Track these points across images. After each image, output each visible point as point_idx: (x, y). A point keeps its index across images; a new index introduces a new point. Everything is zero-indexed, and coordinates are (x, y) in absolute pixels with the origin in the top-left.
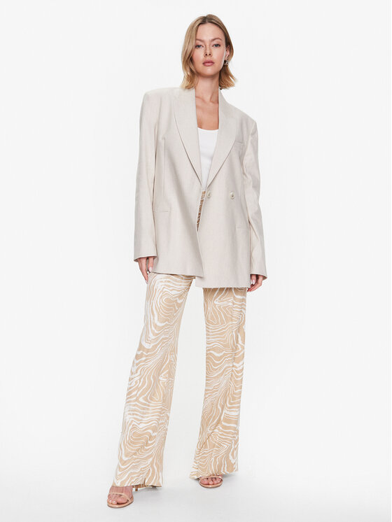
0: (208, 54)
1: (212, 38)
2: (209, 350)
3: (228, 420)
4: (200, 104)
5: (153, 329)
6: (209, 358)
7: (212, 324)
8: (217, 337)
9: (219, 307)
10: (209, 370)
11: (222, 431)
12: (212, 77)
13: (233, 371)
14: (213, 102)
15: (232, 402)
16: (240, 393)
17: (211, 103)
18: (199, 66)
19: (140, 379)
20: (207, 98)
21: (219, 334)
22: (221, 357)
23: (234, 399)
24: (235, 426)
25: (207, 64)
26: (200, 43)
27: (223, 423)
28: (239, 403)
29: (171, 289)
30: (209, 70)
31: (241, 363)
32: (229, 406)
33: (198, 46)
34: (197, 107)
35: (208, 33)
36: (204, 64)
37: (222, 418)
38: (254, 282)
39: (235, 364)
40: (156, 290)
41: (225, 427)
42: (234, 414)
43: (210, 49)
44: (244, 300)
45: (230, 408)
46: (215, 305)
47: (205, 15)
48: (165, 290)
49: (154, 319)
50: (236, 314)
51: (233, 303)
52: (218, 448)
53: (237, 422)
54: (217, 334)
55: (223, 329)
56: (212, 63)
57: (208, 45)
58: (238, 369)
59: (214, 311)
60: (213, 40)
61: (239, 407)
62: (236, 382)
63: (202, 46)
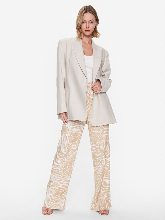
2: (94, 153)
3: (105, 184)
4: (84, 45)
5: (67, 146)
6: (94, 157)
7: (94, 141)
8: (97, 147)
9: (97, 133)
10: (94, 162)
11: (104, 189)
13: (105, 162)
14: (90, 44)
15: (106, 176)
16: (110, 172)
17: (89, 45)
19: (62, 166)
20: (87, 42)
21: (98, 146)
22: (99, 156)
23: (107, 174)
24: (109, 186)
27: (103, 186)
28: (109, 176)
29: (75, 128)
31: (109, 159)
32: (105, 178)
34: (83, 46)
37: (103, 184)
39: (106, 159)
40: (69, 129)
41: (104, 187)
42: (108, 181)
44: (108, 130)
45: (106, 179)
46: (95, 133)
48: (72, 129)
49: (67, 142)
50: (105, 136)
51: (103, 132)
52: (103, 197)
53: (109, 185)
54: (96, 146)
55: (99, 143)
57: (88, 22)
58: (108, 161)
59: (94, 135)
61: (109, 178)
62: (107, 167)
63: (85, 22)
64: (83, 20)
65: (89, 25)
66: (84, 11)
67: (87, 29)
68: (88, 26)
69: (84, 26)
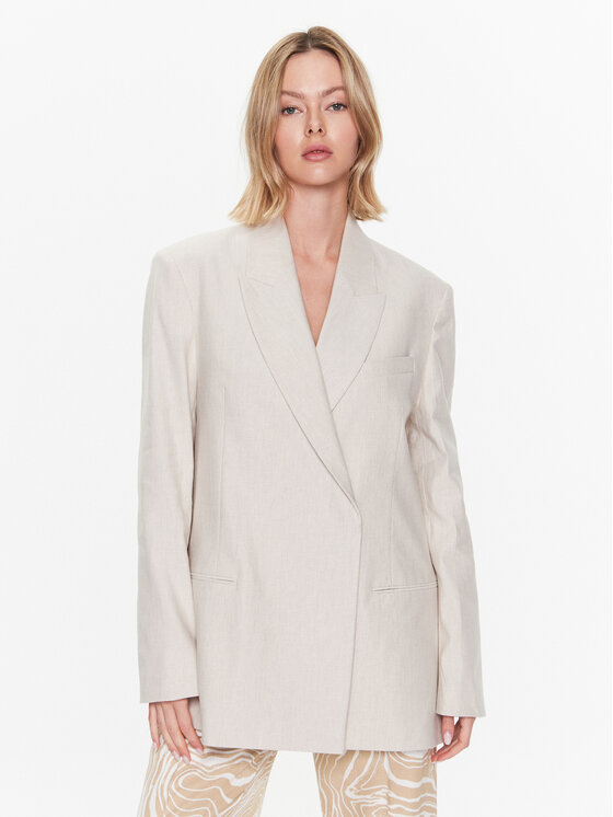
0: (315, 129)
1: (324, 87)
12: (328, 187)
17: (328, 264)
18: (293, 160)
25: (313, 157)
26: (293, 102)
30: (319, 172)
33: (289, 110)
35: (312, 74)
36: (305, 155)
38: (448, 738)
43: (320, 118)
46: (348, 800)
47: (305, 29)
51: (389, 800)
56: (325, 152)
57: (313, 105)
60: (329, 92)
63: (297, 108)
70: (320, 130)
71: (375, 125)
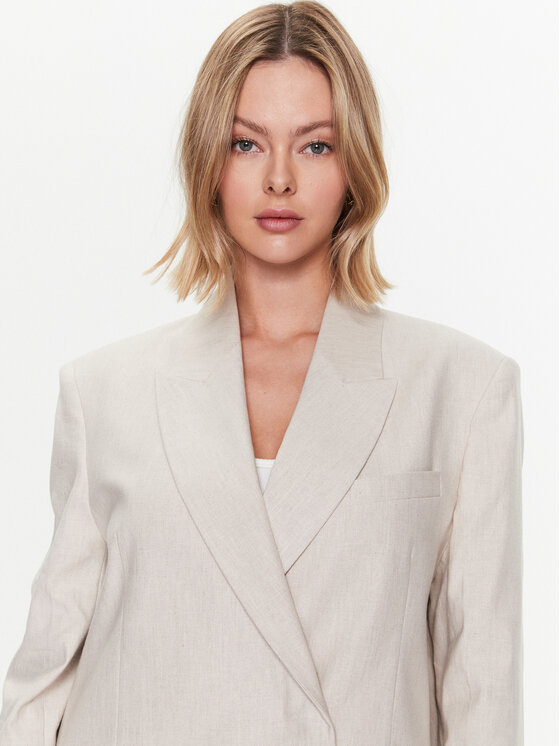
0: (279, 187)
25: (272, 224)
26: (250, 134)
33: (244, 144)
36: (260, 220)
43: (289, 167)
63: (256, 144)
64: (236, 119)
65: (290, 172)
66: (256, 48)
67: (279, 205)
68: (280, 182)
69: (246, 178)
70: (288, 190)
71: (378, 181)
